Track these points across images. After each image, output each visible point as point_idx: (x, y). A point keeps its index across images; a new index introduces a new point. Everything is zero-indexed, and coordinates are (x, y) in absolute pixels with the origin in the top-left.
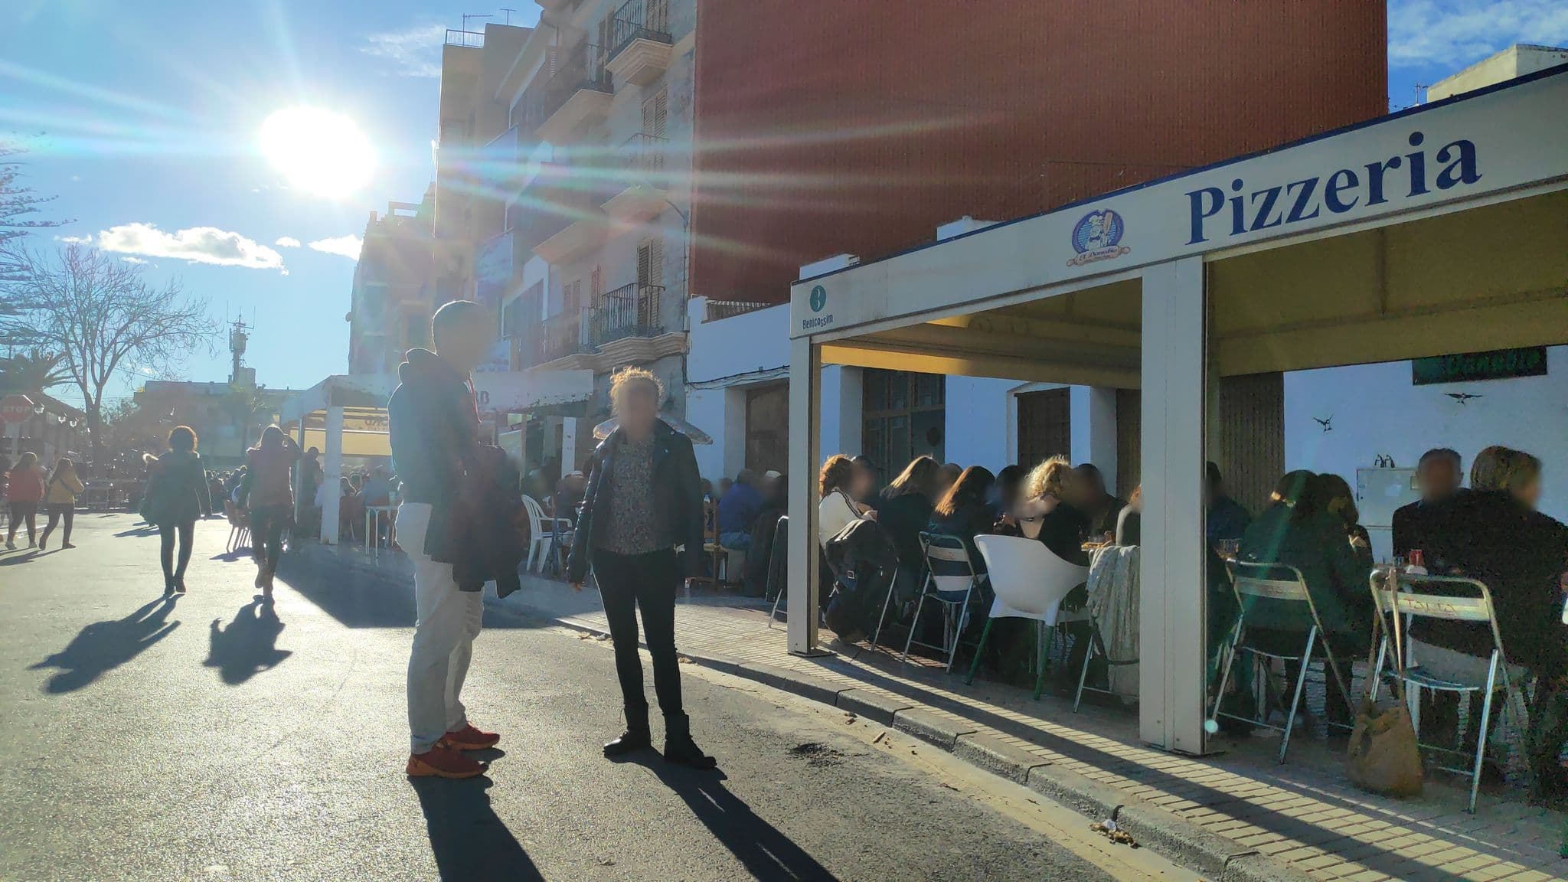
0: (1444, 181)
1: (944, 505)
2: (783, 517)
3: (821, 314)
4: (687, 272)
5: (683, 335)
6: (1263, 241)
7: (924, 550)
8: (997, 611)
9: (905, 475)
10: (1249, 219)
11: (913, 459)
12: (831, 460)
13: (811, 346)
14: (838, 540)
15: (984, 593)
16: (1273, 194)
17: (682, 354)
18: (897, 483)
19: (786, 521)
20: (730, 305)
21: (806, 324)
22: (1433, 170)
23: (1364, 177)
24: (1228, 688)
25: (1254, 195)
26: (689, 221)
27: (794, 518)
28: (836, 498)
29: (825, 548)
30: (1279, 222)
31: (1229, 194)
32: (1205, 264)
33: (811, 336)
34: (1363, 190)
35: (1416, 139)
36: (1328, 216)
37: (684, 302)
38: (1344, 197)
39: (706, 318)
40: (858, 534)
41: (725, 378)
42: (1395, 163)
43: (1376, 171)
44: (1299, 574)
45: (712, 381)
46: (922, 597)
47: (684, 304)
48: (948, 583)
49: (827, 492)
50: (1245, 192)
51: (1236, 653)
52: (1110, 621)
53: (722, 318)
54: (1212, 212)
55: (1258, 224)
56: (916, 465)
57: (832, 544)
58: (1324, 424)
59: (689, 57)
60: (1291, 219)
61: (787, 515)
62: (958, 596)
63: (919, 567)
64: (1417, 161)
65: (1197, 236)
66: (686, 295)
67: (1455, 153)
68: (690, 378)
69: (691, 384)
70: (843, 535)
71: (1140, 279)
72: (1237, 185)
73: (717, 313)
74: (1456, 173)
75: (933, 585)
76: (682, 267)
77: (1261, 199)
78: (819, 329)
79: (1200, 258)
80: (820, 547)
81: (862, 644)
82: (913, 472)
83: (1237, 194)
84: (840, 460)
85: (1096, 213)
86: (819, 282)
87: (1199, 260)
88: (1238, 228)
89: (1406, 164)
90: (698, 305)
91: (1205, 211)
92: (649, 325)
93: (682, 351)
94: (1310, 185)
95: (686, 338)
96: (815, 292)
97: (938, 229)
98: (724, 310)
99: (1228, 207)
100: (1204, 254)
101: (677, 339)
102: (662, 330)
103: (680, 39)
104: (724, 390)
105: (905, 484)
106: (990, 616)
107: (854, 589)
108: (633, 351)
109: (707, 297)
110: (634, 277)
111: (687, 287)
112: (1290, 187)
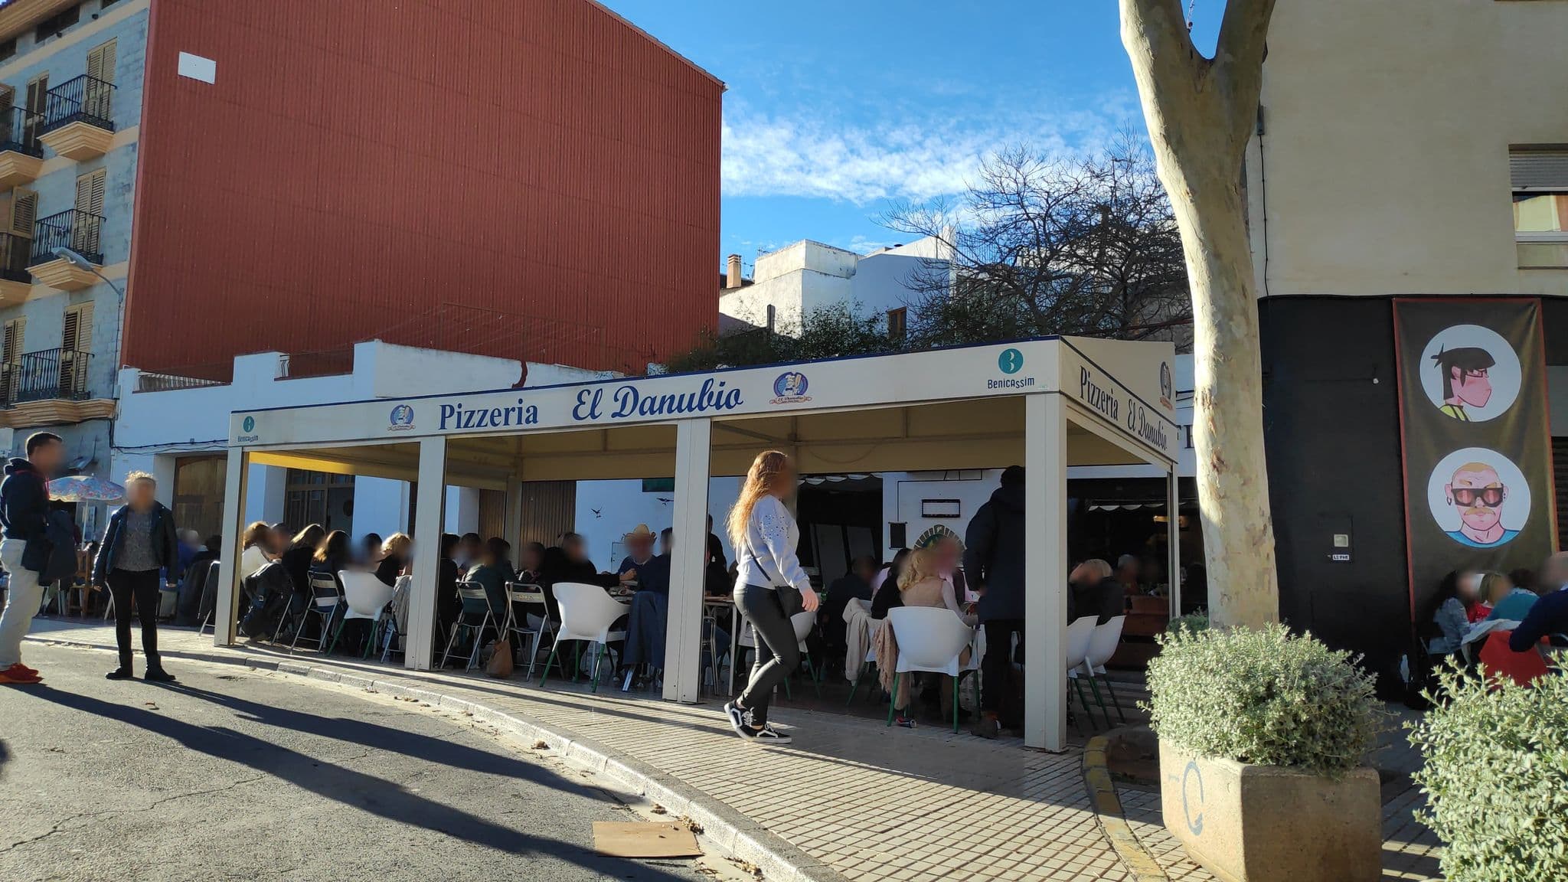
0: (527, 421)
1: (319, 553)
2: (216, 562)
3: (251, 434)
4: (120, 343)
5: (111, 402)
6: (466, 433)
7: (310, 581)
8: (348, 615)
9: (300, 536)
10: (463, 424)
11: (307, 526)
12: (254, 525)
13: (243, 453)
14: (254, 576)
15: (343, 606)
16: (473, 412)
17: (110, 420)
18: (296, 539)
19: (217, 567)
20: (164, 379)
21: (240, 439)
22: (525, 415)
23: (503, 413)
24: (454, 644)
25: (466, 412)
26: (125, 298)
27: (224, 563)
28: (255, 550)
29: (244, 582)
30: (473, 426)
31: (457, 409)
32: (446, 440)
33: (243, 447)
34: (502, 419)
35: (521, 401)
36: (490, 428)
37: (115, 371)
38: (497, 420)
39: (138, 389)
40: (268, 572)
41: (155, 446)
42: (513, 409)
43: (507, 411)
44: (482, 586)
45: (141, 447)
46: (307, 611)
47: (113, 376)
48: (322, 602)
49: (248, 546)
50: (462, 410)
51: (459, 627)
52: (401, 613)
53: (155, 391)
54: (449, 416)
55: (466, 426)
56: (309, 530)
57: (249, 580)
58: (597, 513)
59: (131, 148)
60: (479, 425)
61: (219, 559)
62: (328, 609)
63: (305, 592)
64: (520, 409)
65: (443, 427)
66: (118, 364)
67: (532, 409)
68: (117, 442)
69: (118, 448)
70: (258, 573)
71: (420, 443)
72: (460, 406)
73: (148, 385)
74: (531, 419)
75: (314, 603)
76: (115, 339)
77: (468, 414)
78: (249, 443)
79: (444, 437)
80: (241, 583)
81: (264, 642)
82: (306, 534)
83: (459, 410)
84: (260, 527)
85: (402, 406)
86: (249, 414)
87: (443, 438)
88: (459, 426)
89: (517, 410)
90: (130, 377)
91: (447, 416)
92: (73, 389)
93: (110, 416)
94: (486, 412)
95: (115, 405)
96: (247, 419)
97: (355, 345)
98: (157, 383)
99: (456, 415)
100: (445, 435)
101: (106, 405)
102: (88, 396)
103: (121, 129)
104: (153, 457)
105: (300, 542)
106: (345, 617)
107: (262, 607)
108: (56, 412)
109: (140, 370)
110: (58, 341)
111: (118, 358)
112: (479, 411)
